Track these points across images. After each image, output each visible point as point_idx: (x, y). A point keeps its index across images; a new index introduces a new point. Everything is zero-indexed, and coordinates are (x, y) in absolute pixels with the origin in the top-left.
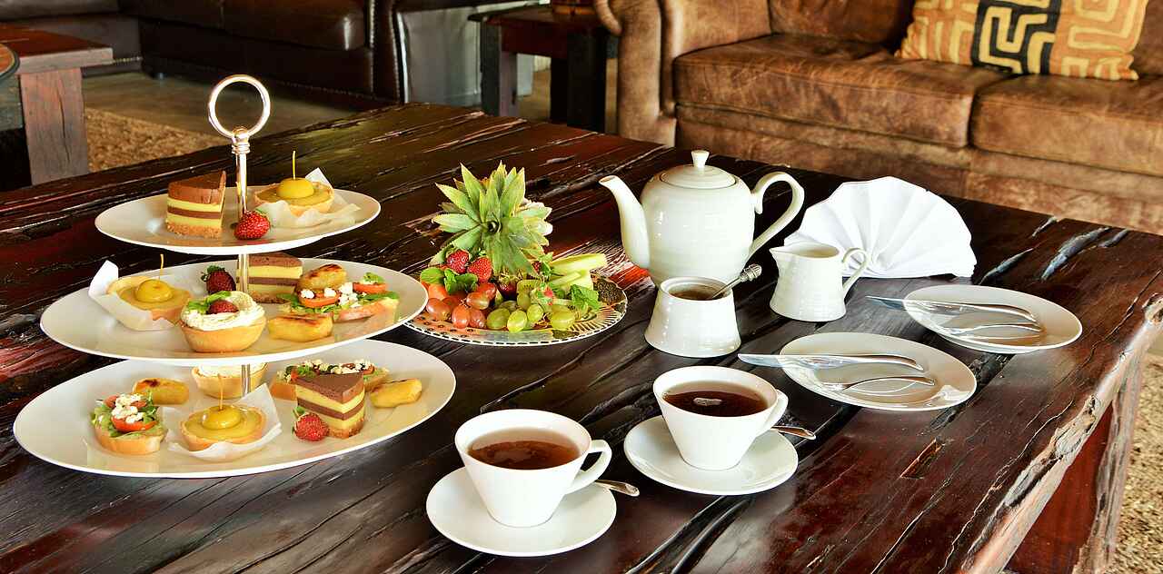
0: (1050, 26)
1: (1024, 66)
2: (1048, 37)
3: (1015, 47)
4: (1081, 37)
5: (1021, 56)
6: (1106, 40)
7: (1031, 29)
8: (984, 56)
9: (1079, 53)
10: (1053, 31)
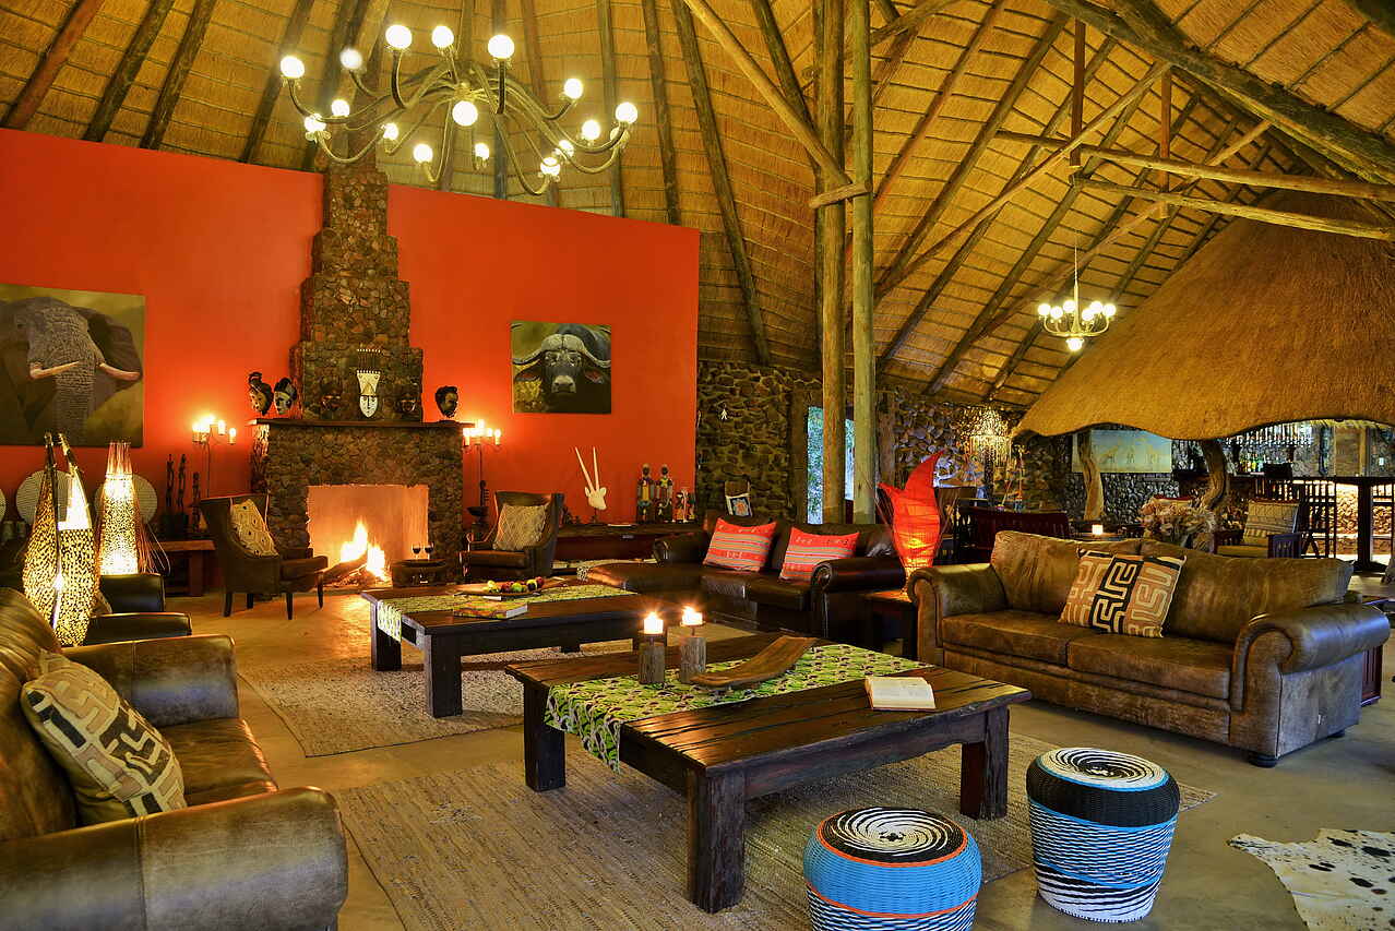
0: (1123, 609)
1: (1112, 629)
2: (1123, 614)
3: (1108, 619)
4: (1136, 614)
5: (1111, 623)
6: (1147, 616)
7: (1116, 609)
8: (1095, 623)
9: (1136, 622)
10: (1124, 611)
